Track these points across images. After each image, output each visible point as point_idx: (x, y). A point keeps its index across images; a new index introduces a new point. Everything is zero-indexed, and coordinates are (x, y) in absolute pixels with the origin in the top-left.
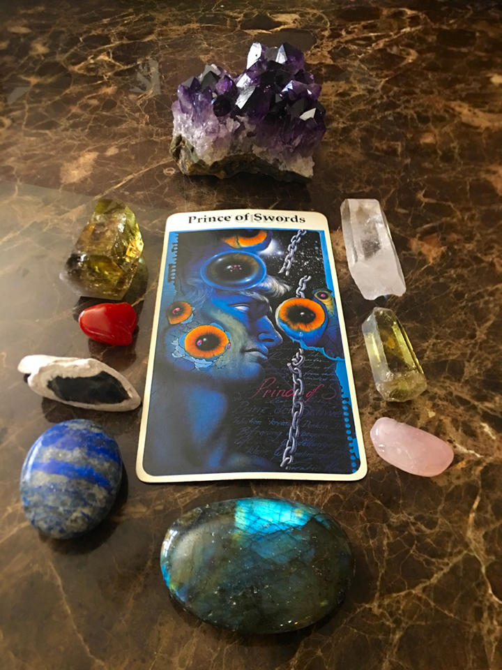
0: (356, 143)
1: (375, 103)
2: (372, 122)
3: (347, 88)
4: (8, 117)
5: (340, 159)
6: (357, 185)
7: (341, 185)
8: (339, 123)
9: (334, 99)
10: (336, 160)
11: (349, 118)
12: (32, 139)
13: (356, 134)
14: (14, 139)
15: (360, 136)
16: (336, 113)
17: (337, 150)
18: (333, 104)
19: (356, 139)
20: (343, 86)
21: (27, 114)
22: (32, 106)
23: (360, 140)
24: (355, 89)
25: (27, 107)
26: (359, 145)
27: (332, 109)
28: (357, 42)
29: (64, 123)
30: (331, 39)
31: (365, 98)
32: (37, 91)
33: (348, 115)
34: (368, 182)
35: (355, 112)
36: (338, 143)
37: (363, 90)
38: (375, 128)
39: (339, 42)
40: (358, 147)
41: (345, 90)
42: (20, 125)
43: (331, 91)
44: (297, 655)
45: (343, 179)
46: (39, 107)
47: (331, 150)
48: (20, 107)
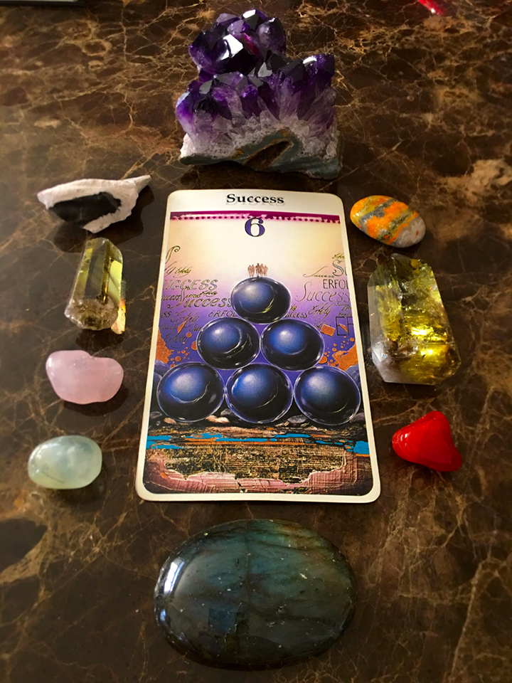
0: (472, 84)
1: (485, 42)
2: (485, 62)
3: (455, 23)
4: (107, 40)
5: (458, 100)
6: (478, 128)
7: (462, 128)
8: (451, 61)
9: (443, 35)
10: (454, 101)
11: (461, 56)
12: (137, 64)
13: (470, 73)
14: (116, 65)
15: (475, 76)
16: (448, 50)
17: (453, 90)
18: (443, 41)
19: (472, 80)
20: (451, 22)
21: (126, 37)
22: (129, 28)
23: (475, 81)
24: (463, 26)
25: (125, 29)
26: (475, 86)
27: (442, 46)
29: (167, 49)
31: (474, 36)
32: (132, 12)
33: (460, 52)
34: (490, 126)
35: (466, 51)
36: (453, 83)
37: (472, 27)
38: (490, 69)
40: (475, 88)
41: (452, 26)
42: (120, 49)
43: (438, 27)
44: (477, 576)
45: (465, 121)
46: (136, 30)
47: (447, 89)
48: (117, 29)
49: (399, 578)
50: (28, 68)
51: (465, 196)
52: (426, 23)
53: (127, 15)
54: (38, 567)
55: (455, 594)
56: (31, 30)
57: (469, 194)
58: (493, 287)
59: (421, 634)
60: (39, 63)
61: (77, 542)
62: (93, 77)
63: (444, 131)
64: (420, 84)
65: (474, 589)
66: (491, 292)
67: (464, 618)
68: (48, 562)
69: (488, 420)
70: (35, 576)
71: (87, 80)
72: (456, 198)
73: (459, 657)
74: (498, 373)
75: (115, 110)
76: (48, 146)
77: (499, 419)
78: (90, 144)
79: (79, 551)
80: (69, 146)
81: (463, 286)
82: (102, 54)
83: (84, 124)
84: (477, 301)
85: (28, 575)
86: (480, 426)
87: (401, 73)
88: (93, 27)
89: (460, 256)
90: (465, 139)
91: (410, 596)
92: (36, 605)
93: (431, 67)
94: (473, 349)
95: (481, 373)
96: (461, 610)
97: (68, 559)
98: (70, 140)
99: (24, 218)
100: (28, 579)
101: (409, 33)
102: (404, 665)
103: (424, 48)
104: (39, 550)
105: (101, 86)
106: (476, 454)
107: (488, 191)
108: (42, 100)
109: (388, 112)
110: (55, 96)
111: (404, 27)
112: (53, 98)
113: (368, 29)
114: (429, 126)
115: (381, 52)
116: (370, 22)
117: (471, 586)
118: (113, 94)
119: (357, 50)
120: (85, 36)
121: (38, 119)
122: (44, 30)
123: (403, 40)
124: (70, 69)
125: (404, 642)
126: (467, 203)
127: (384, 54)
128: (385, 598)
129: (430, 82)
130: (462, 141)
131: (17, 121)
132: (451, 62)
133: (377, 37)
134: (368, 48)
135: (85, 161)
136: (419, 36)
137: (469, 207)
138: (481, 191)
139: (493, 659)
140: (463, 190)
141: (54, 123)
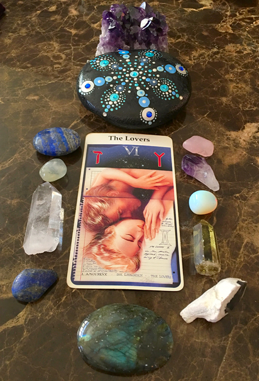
0: (248, 82)
2: (255, 70)
3: (241, 48)
4: (64, 53)
5: (240, 90)
6: (249, 106)
7: (241, 105)
9: (235, 54)
10: (238, 91)
11: (243, 66)
12: (78, 67)
13: (247, 76)
14: (67, 67)
15: (250, 77)
16: (236, 63)
17: (238, 85)
18: (234, 58)
19: (248, 79)
20: (239, 47)
21: (73, 52)
22: (75, 47)
24: (245, 49)
25: (73, 47)
27: (234, 60)
28: (245, 20)
30: (231, 18)
31: (251, 55)
32: (77, 38)
33: (243, 64)
34: (255, 105)
35: (246, 63)
36: (238, 81)
37: (250, 50)
39: (235, 19)
40: (249, 84)
41: (240, 49)
42: (70, 59)
43: (233, 49)
44: (232, 332)
45: (242, 102)
46: (79, 48)
47: (235, 84)
48: (69, 47)
49: (195, 332)
50: (24, 68)
51: (239, 142)
52: (226, 48)
53: (74, 39)
54: (24, 321)
55: (221, 341)
56: (25, 46)
57: (241, 141)
58: (250, 189)
59: (203, 359)
60: (29, 65)
61: (42, 309)
62: (56, 73)
63: (231, 107)
64: (221, 82)
65: (230, 339)
66: (249, 192)
67: (225, 353)
68: (28, 318)
69: (242, 257)
70: (21, 325)
71: (53, 75)
72: (235, 143)
73: (221, 371)
74: (249, 233)
75: (66, 91)
76: (33, 110)
77: (248, 256)
78: (54, 109)
79: (43, 314)
80: (43, 110)
81: (235, 188)
82: (61, 61)
83: (50, 99)
84: (241, 196)
85: (19, 324)
86: (238, 259)
87: (212, 75)
88: (56, 45)
89: (235, 173)
90: (241, 112)
91: (199, 341)
92: (22, 338)
93: (227, 72)
94: (238, 221)
95: (241, 233)
96: (223, 349)
97: (38, 317)
98: (44, 107)
99: (20, 147)
100: (19, 326)
101: (217, 53)
102: (195, 373)
103: (224, 61)
104: (24, 313)
105: (60, 78)
106: (236, 273)
107: (251, 139)
108: (30, 85)
109: (204, 96)
110: (37, 83)
111: (215, 50)
112: (35, 84)
113: (197, 50)
114: (224, 104)
115: (202, 64)
116: (198, 47)
117: (229, 337)
118: (66, 83)
119: (190, 62)
120: (52, 51)
121: (28, 95)
122: (32, 47)
123: (214, 57)
124: (44, 69)
125: (195, 363)
126: (240, 146)
127: (204, 64)
128: (187, 342)
129: (226, 80)
130: (240, 113)
131: (17, 96)
132: (238, 70)
133: (201, 55)
134: (195, 61)
135: (51, 118)
136: (222, 55)
137: (241, 147)
138: (248, 139)
139: (238, 373)
140: (238, 138)
141: (36, 98)
